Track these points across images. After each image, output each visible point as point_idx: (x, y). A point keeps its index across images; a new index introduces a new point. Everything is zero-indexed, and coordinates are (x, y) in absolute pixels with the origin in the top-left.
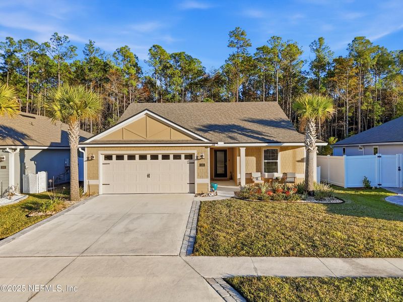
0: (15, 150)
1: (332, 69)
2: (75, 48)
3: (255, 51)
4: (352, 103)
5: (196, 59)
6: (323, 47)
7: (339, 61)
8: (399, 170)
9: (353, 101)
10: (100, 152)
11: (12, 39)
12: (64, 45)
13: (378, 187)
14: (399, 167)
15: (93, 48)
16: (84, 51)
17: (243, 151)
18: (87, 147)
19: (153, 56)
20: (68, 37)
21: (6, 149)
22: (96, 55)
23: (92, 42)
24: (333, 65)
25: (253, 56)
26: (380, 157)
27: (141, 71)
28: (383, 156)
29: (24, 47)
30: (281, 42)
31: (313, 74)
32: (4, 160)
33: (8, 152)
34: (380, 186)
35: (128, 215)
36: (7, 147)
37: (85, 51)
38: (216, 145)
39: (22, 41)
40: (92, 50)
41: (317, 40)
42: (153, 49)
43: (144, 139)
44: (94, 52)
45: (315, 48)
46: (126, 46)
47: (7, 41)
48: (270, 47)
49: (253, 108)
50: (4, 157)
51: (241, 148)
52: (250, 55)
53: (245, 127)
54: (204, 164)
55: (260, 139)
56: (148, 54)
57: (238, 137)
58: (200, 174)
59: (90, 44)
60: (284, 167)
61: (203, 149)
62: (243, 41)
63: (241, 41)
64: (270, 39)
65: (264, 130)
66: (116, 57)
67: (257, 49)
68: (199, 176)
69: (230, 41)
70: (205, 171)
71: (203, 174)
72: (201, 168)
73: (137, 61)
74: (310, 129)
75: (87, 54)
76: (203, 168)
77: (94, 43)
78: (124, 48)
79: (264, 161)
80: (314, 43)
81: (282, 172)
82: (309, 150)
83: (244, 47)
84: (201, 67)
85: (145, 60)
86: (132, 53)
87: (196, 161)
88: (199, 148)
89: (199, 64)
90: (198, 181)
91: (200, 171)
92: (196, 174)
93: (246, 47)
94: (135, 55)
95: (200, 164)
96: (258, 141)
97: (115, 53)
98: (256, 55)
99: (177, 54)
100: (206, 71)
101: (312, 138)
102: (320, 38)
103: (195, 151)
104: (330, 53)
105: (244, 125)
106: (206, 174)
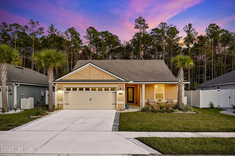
0: (17, 85)
1: (197, 42)
2: (43, 29)
3: (151, 31)
4: (208, 63)
5: (115, 36)
6: (191, 29)
7: (201, 38)
8: (230, 98)
9: (209, 62)
10: (64, 86)
11: (6, 23)
12: (36, 27)
13: (218, 107)
14: (230, 97)
15: (53, 28)
17: (144, 86)
18: (57, 83)
19: (89, 33)
20: (38, 22)
21: (12, 84)
22: (55, 33)
24: (197, 40)
25: (150, 34)
26: (219, 91)
27: (82, 43)
28: (221, 90)
29: (13, 28)
30: (166, 26)
31: (185, 45)
32: (11, 90)
33: (14, 86)
34: (219, 107)
35: (82, 118)
36: (13, 83)
37: (49, 30)
38: (129, 82)
39: (11, 25)
40: (53, 30)
41: (188, 25)
42: (89, 29)
43: (88, 79)
44: (54, 31)
45: (186, 30)
47: (3, 24)
48: (160, 28)
49: (149, 63)
50: (11, 88)
51: (142, 85)
52: (147, 33)
53: (145, 73)
54: (122, 93)
55: (153, 80)
56: (86, 32)
57: (141, 79)
58: (120, 99)
59: (52, 26)
60: (166, 96)
61: (121, 85)
62: (144, 25)
63: (142, 25)
64: (160, 24)
65: (155, 75)
66: (67, 34)
67: (152, 30)
68: (119, 100)
69: (136, 25)
70: (122, 97)
71: (121, 99)
72: (120, 95)
73: (79, 36)
74: (180, 74)
75: (50, 32)
76: (121, 95)
77: (54, 26)
78: (72, 29)
79: (155, 93)
80: (186, 27)
81: (165, 99)
82: (180, 86)
83: (144, 29)
84: (118, 40)
85: (84, 36)
86: (77, 32)
87: (117, 92)
88: (119, 84)
89: (117, 39)
90: (118, 102)
91: (119, 97)
92: (117, 99)
93: (145, 29)
94: (78, 33)
95: (120, 93)
96: (152, 81)
97: (66, 32)
98: (151, 33)
99: (103, 33)
100: (121, 43)
101: (181, 79)
102: (190, 24)
103: (117, 86)
104: (195, 33)
105: (145, 72)
106: (123, 99)
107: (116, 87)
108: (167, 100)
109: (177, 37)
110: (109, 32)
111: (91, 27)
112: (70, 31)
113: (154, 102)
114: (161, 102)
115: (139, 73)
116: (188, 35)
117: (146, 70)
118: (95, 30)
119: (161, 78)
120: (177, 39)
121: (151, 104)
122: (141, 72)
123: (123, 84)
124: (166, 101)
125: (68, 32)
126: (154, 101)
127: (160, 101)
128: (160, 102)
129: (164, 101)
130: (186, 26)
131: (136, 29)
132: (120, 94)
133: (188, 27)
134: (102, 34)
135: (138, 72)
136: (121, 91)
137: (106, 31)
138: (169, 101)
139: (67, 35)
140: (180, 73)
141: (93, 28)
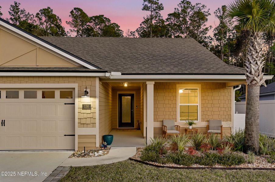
3: (167, 17)
5: (115, 24)
15: (18, 9)
16: (9, 12)
17: (150, 87)
19: (75, 17)
23: (18, 3)
37: (11, 12)
41: (221, 8)
42: (74, 11)
44: (20, 13)
45: (219, 15)
46: (49, 8)
51: (147, 83)
53: (154, 58)
54: (90, 105)
55: (175, 70)
56: (70, 16)
57: (143, 68)
58: (83, 121)
59: (16, 5)
60: (205, 113)
61: (88, 82)
62: (156, 5)
63: (154, 5)
64: (180, 2)
65: (180, 61)
66: (39, 17)
67: (168, 15)
68: (82, 125)
69: (144, 5)
70: (91, 116)
71: (88, 121)
72: (85, 111)
73: (61, 23)
74: (255, 49)
75: (13, 15)
76: (88, 111)
77: (19, 5)
78: (47, 9)
79: (179, 104)
80: (218, 11)
81: (203, 120)
82: (254, 82)
83: (157, 11)
84: (119, 30)
85: (67, 22)
86: (56, 16)
87: (77, 101)
88: (83, 79)
89: (118, 28)
90: (79, 131)
91: (82, 116)
92: (77, 121)
93: (159, 11)
94: (58, 17)
95: (83, 105)
96: (173, 72)
97: (38, 14)
98: (167, 19)
99: (96, 17)
100: (123, 34)
101: (259, 63)
102: (224, 6)
103: (75, 85)
104: (230, 22)
105: (154, 56)
106: (93, 121)
107: (74, 89)
108: (208, 121)
109: (204, 28)
110: (104, 17)
111: (77, 8)
112: (44, 13)
113: (177, 127)
114: (194, 126)
115: (141, 58)
116: (222, 22)
117: (158, 53)
118: (83, 12)
119: (196, 66)
120: (203, 31)
121: (168, 132)
122: (146, 55)
123: (92, 79)
124: (204, 124)
125: (40, 14)
126: (176, 124)
127: (191, 124)
128: (191, 127)
129: (200, 124)
130: (219, 9)
131: (145, 11)
132: (85, 107)
133: (221, 10)
134: (94, 20)
135: (139, 56)
136: (86, 100)
137: (100, 15)
138: (211, 125)
139: (40, 19)
140: (253, 46)
141: (81, 9)
